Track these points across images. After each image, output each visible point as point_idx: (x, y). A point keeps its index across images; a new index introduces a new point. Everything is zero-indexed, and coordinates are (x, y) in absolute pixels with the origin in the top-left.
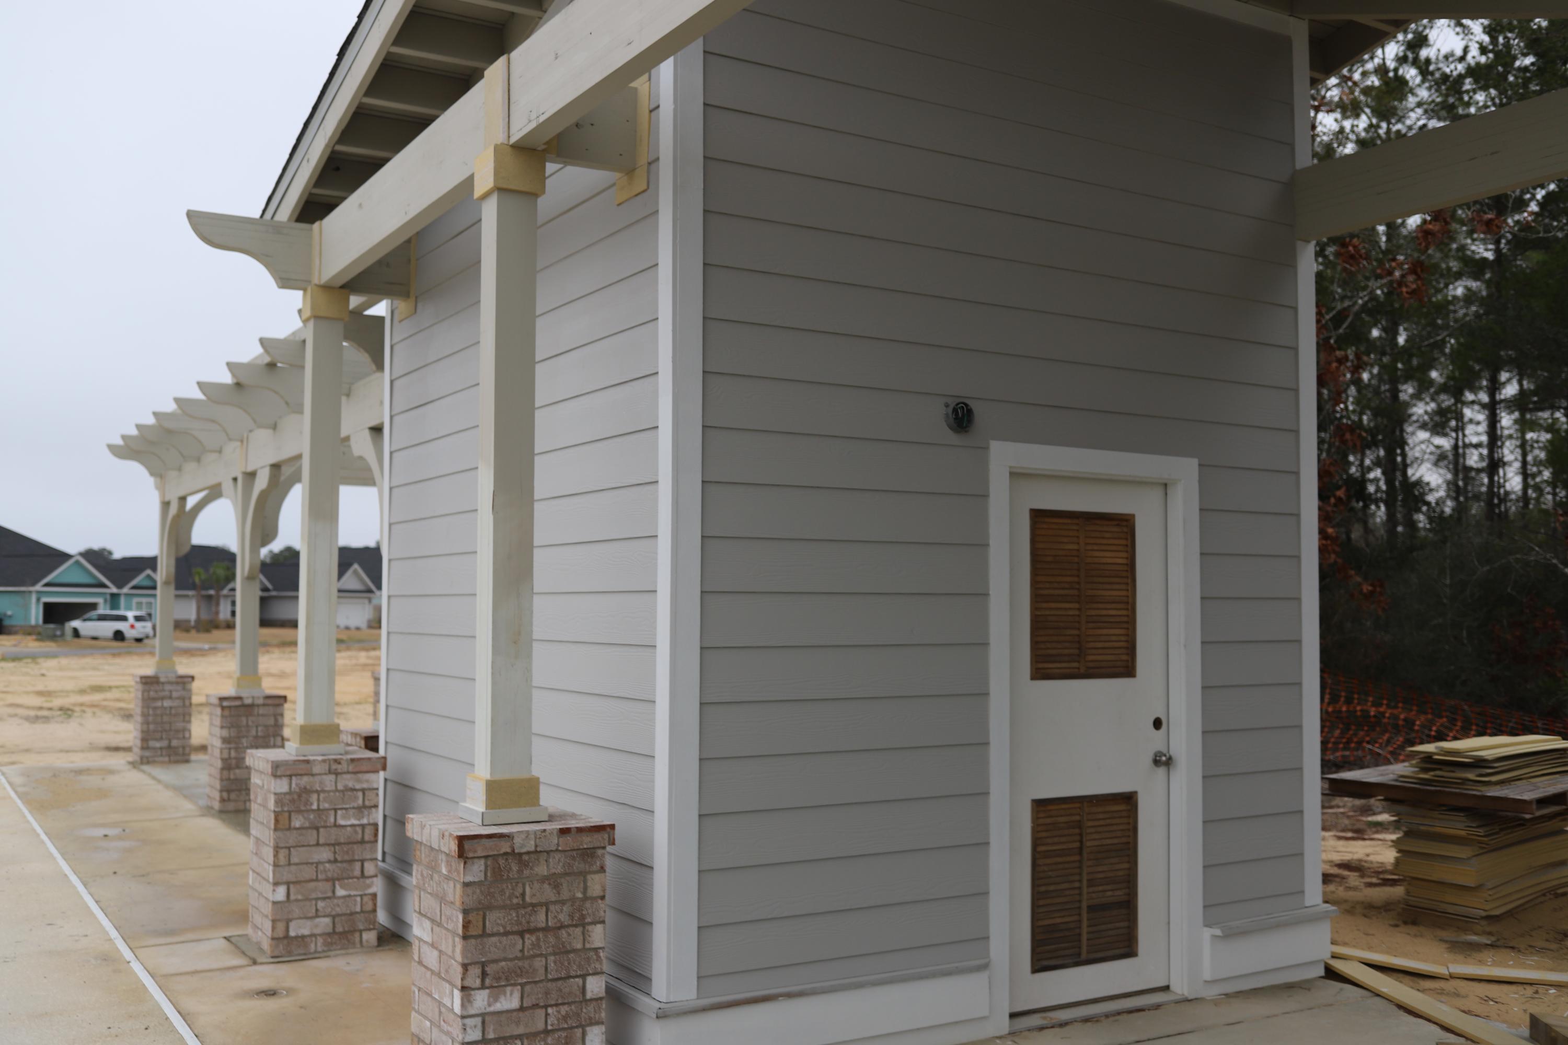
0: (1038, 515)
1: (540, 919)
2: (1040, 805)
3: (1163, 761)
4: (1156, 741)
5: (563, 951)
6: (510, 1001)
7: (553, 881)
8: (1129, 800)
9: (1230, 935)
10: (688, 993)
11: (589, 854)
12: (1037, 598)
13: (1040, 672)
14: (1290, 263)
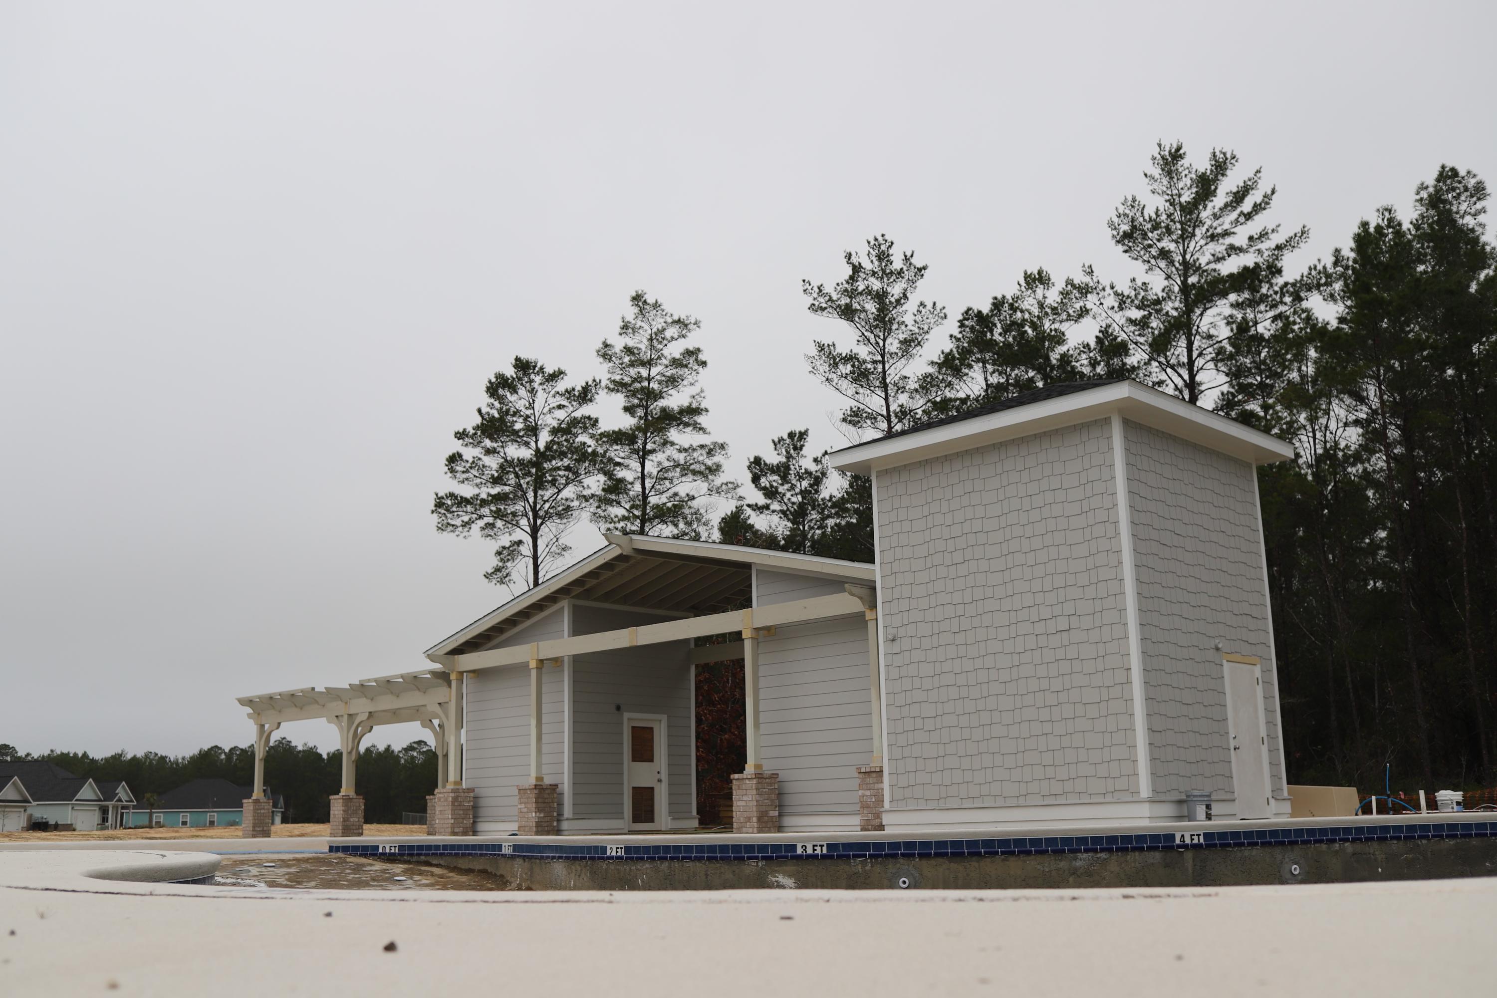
0: (633, 728)
1: (546, 801)
2: (634, 788)
3: (660, 781)
4: (658, 776)
5: (550, 807)
6: (542, 815)
7: (548, 794)
8: (652, 789)
9: (674, 819)
10: (571, 816)
11: (554, 790)
12: (633, 745)
13: (633, 761)
14: (689, 670)
